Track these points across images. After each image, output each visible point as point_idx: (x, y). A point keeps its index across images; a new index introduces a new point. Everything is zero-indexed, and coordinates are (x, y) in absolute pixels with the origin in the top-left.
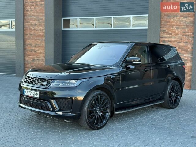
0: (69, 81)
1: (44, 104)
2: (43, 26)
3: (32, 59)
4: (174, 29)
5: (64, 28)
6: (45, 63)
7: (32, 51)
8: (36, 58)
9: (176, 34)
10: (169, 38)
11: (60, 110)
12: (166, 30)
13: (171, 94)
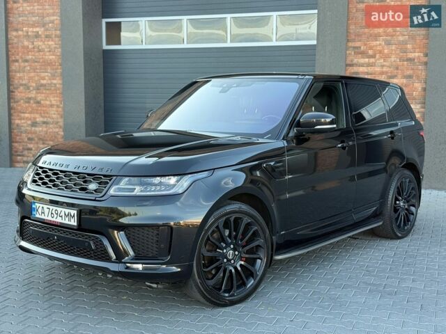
0: (158, 178)
1: (92, 243)
2: (57, 39)
3: (29, 122)
4: (380, 45)
5: (108, 44)
6: (63, 131)
7: (29, 102)
8: (39, 119)
9: (386, 57)
10: (369, 65)
11: (138, 258)
12: (360, 47)
13: (398, 202)
